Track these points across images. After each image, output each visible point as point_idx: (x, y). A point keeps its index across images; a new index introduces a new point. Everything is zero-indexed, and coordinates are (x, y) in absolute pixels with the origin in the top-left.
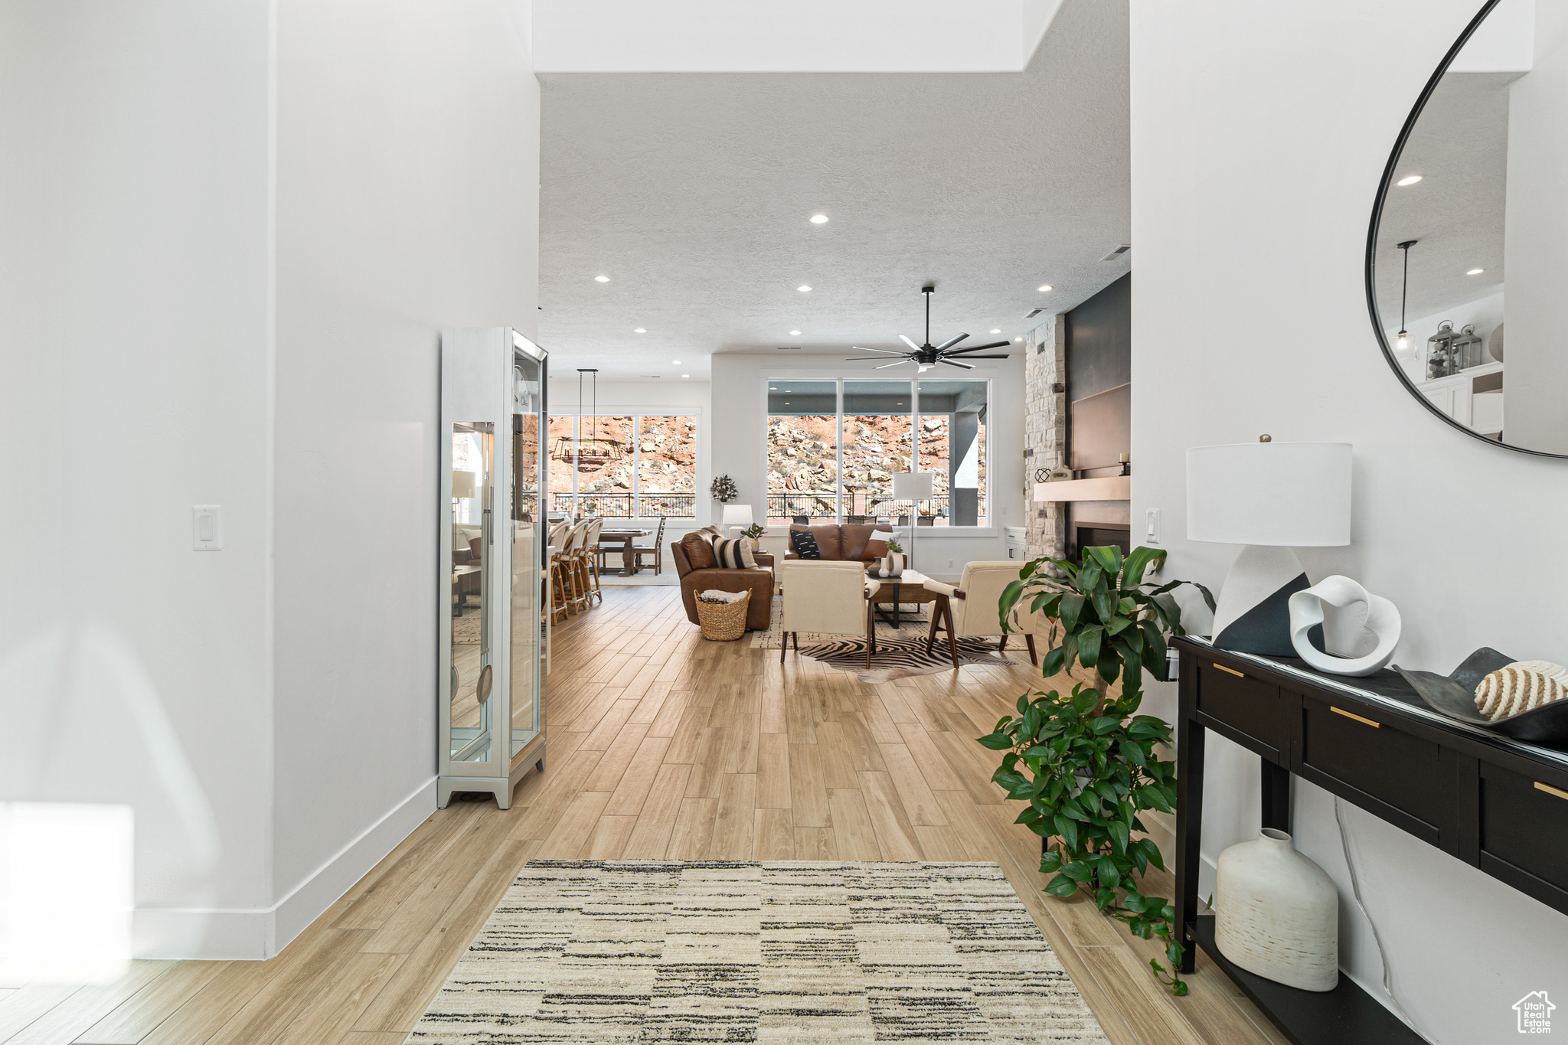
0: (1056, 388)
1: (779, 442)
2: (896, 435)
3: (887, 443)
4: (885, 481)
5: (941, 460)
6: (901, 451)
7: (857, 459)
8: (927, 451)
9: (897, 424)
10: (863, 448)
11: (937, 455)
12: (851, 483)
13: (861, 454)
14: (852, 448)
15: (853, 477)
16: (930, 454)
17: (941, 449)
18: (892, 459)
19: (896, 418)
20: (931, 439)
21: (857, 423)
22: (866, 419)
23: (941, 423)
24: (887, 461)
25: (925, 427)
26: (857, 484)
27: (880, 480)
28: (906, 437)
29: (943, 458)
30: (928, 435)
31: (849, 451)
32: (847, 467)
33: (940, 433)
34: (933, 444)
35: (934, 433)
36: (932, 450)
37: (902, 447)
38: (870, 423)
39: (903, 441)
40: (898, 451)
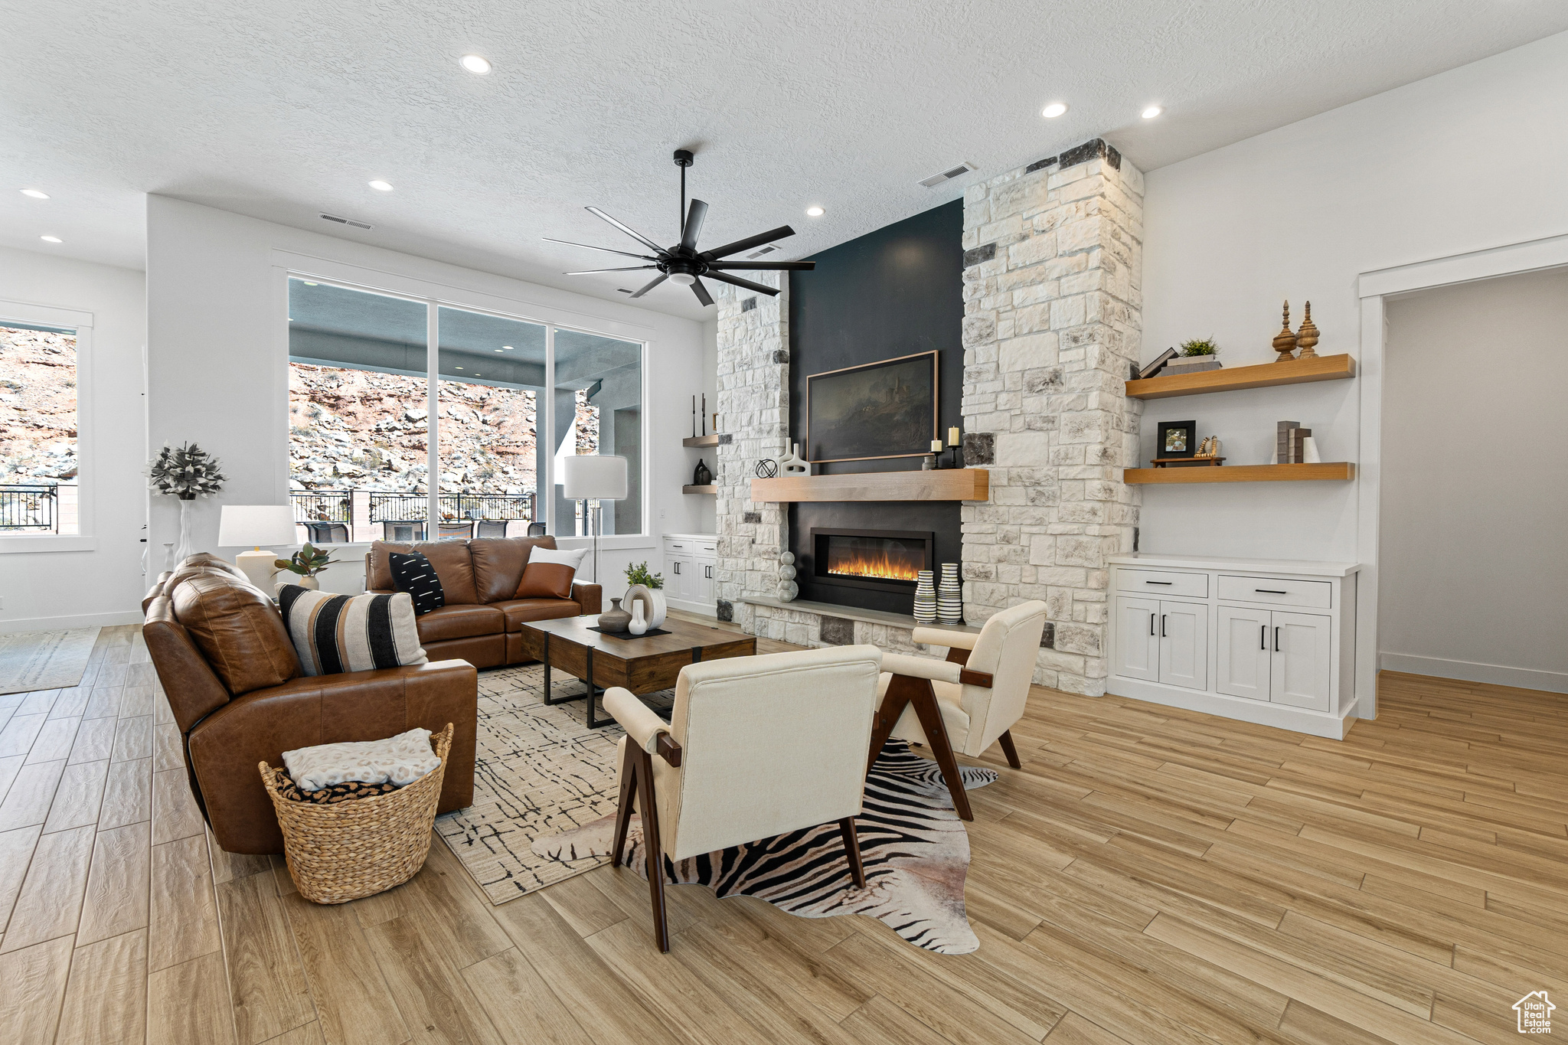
0: (779, 357)
2: (368, 422)
3: (356, 431)
4: (358, 477)
6: (377, 442)
7: (315, 448)
8: (411, 444)
9: (370, 410)
10: (322, 435)
11: (423, 450)
12: (308, 478)
13: (320, 443)
14: (307, 434)
15: (311, 471)
16: (414, 447)
18: (365, 450)
19: (367, 403)
20: (416, 430)
21: (311, 404)
22: (326, 400)
23: (428, 414)
24: (358, 453)
25: (406, 416)
26: (318, 480)
27: (351, 475)
28: (383, 426)
30: (410, 425)
31: (303, 438)
32: (301, 458)
34: (417, 436)
35: (420, 424)
36: (417, 443)
37: (379, 438)
38: (331, 406)
39: (378, 430)
40: (373, 442)
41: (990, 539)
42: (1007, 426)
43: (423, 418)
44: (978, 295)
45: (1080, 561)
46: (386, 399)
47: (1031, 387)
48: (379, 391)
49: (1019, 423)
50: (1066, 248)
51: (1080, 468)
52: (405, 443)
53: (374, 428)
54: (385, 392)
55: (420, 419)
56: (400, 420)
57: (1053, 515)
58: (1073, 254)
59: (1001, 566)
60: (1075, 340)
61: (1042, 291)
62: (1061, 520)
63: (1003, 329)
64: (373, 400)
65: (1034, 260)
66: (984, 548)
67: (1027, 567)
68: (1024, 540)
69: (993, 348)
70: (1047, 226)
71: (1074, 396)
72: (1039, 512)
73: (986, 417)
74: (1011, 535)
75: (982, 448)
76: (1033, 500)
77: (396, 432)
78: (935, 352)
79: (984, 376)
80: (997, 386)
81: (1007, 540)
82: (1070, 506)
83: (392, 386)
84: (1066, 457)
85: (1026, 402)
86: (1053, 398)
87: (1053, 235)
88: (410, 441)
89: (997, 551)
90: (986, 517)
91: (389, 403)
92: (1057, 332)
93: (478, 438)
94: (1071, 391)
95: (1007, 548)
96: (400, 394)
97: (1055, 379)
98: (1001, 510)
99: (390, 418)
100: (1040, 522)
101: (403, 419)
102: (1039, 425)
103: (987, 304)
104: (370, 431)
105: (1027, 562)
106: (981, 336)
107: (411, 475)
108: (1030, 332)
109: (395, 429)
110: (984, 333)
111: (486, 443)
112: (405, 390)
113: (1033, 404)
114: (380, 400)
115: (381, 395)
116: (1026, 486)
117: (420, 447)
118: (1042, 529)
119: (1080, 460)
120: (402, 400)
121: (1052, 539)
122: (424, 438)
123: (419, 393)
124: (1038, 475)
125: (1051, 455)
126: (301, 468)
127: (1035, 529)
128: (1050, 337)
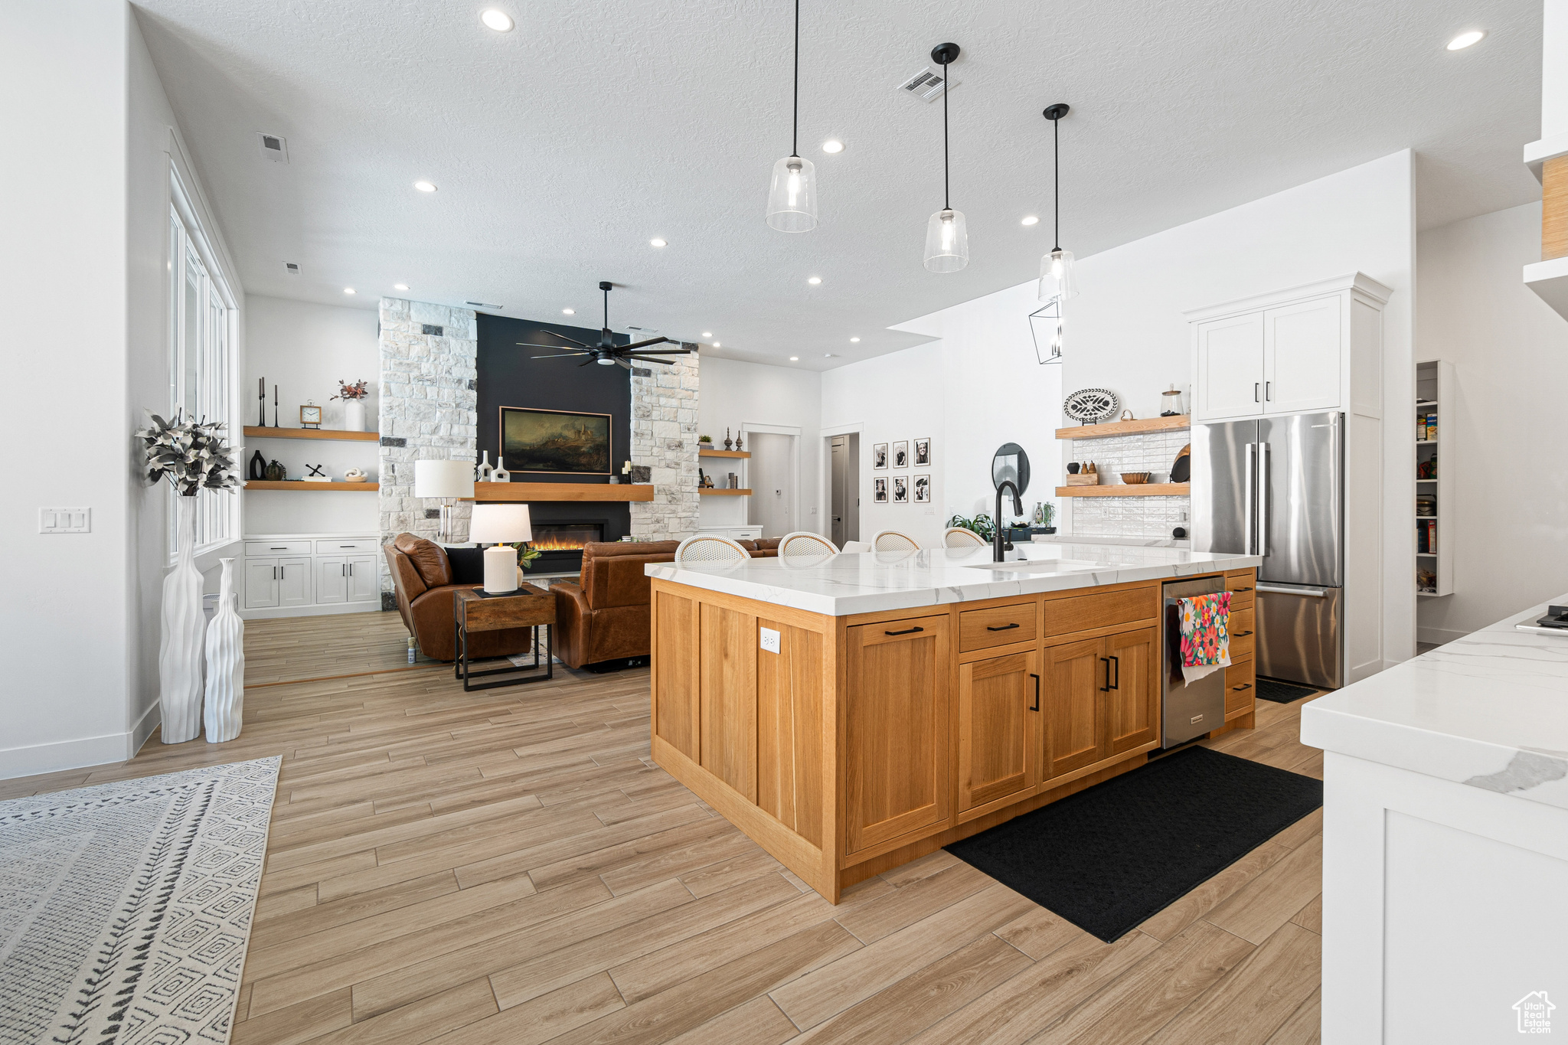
0: (475, 385)
41: (649, 521)
42: (657, 464)
44: (642, 393)
45: (692, 529)
47: (669, 447)
49: (663, 463)
50: (685, 386)
51: (691, 487)
57: (679, 509)
58: (687, 390)
59: (654, 534)
60: (689, 429)
61: (674, 402)
62: (684, 511)
63: (655, 414)
65: (671, 386)
66: (646, 526)
67: (668, 534)
68: (666, 521)
69: (650, 423)
70: (676, 373)
71: (688, 455)
72: (673, 507)
73: (646, 458)
74: (659, 519)
75: (643, 473)
76: (670, 502)
78: (611, 415)
79: (646, 437)
80: (652, 443)
81: (658, 521)
82: (688, 504)
84: (685, 482)
85: (666, 453)
86: (679, 454)
87: (679, 378)
89: (652, 527)
90: (647, 510)
92: (680, 423)
94: (687, 452)
95: (658, 525)
97: (680, 445)
98: (655, 506)
100: (674, 512)
102: (673, 465)
103: (646, 399)
105: (667, 531)
106: (644, 415)
108: (669, 420)
110: (646, 414)
113: (670, 455)
116: (667, 495)
118: (674, 515)
119: (691, 484)
121: (678, 520)
124: (673, 490)
125: (678, 481)
127: (671, 515)
128: (676, 425)
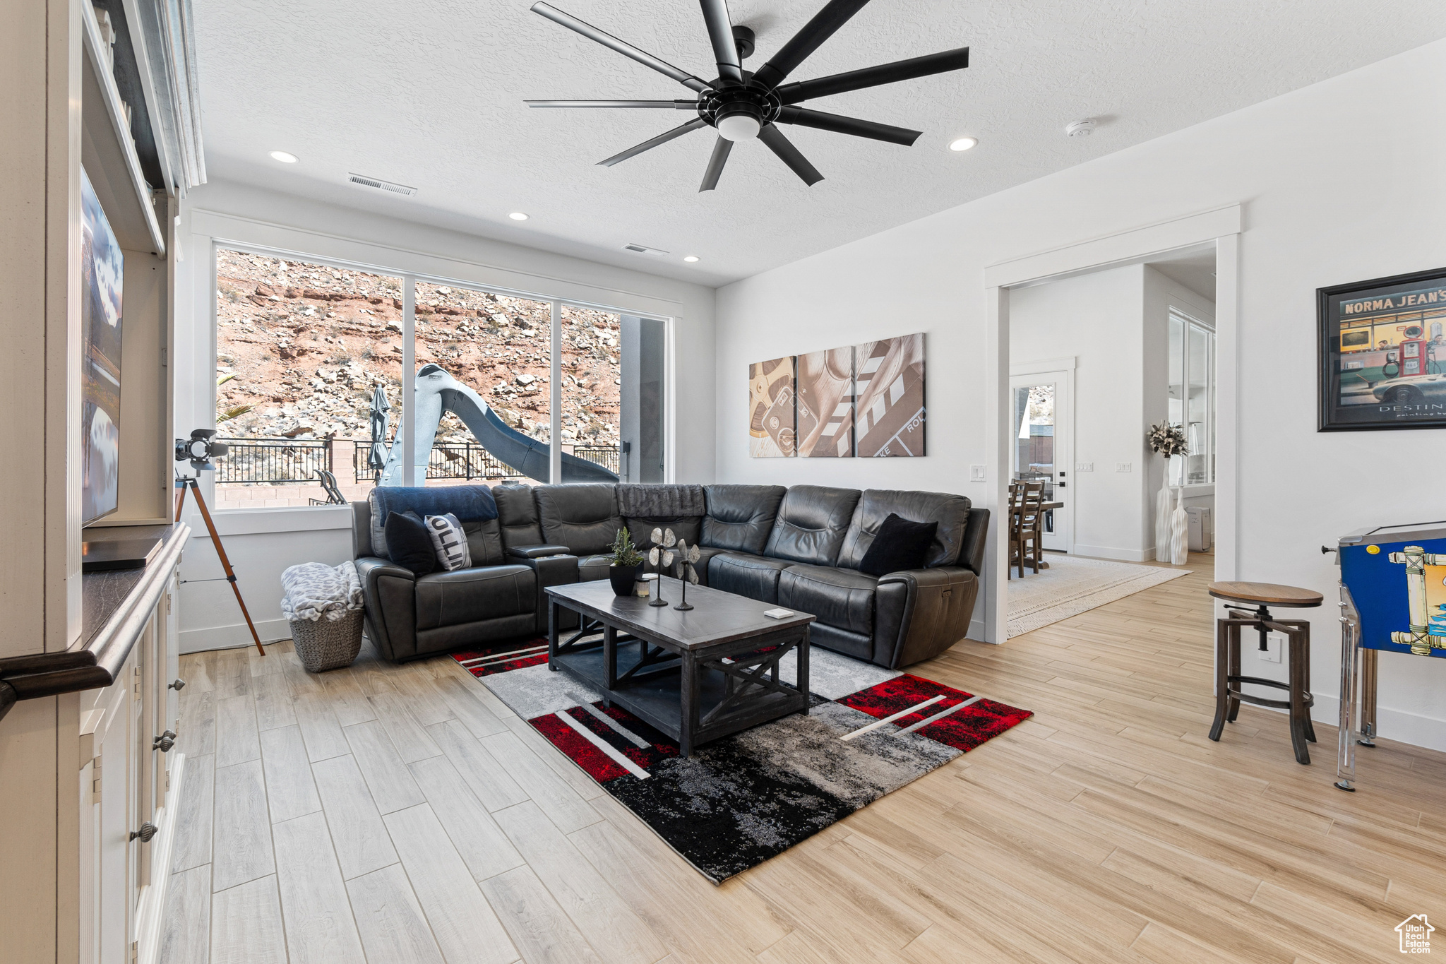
1: (355, 386)
2: (487, 387)
5: (542, 416)
6: (498, 404)
8: (525, 405)
9: (486, 376)
11: (536, 410)
16: (528, 408)
17: (540, 404)
19: (484, 370)
20: (527, 393)
22: (450, 368)
23: (534, 379)
25: (517, 381)
28: (500, 390)
29: (544, 413)
30: (522, 389)
33: (535, 388)
34: (529, 398)
35: (529, 388)
36: (530, 404)
37: (499, 401)
38: (456, 373)
39: (497, 393)
40: (494, 404)
43: (531, 383)
46: (498, 366)
48: (492, 359)
52: (521, 404)
53: (493, 391)
54: (497, 360)
55: (529, 383)
56: (512, 385)
64: (488, 367)
77: (512, 395)
83: (500, 355)
88: (524, 403)
91: (501, 369)
93: (579, 400)
96: (508, 361)
99: (504, 383)
101: (515, 383)
104: (490, 394)
107: (541, 433)
109: (509, 392)
111: (585, 404)
112: (512, 358)
114: (493, 367)
115: (494, 363)
117: (533, 408)
120: (510, 367)
122: (536, 399)
123: (523, 360)
126: (455, 427)
